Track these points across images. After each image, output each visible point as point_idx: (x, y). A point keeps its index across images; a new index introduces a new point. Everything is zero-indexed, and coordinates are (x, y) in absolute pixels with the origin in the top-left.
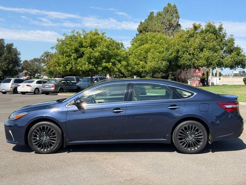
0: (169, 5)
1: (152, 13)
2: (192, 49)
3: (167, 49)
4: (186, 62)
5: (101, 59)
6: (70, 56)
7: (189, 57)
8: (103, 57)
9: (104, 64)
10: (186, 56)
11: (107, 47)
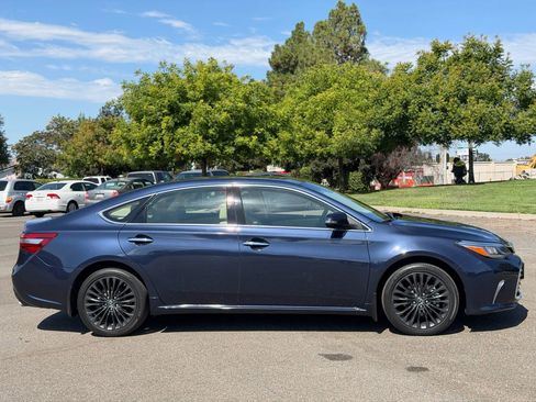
0: (341, 5)
1: (300, 26)
2: (439, 97)
3: (378, 102)
4: (428, 130)
5: (231, 129)
6: (157, 122)
7: (436, 116)
8: (236, 124)
9: (240, 140)
10: (427, 115)
11: (246, 99)
